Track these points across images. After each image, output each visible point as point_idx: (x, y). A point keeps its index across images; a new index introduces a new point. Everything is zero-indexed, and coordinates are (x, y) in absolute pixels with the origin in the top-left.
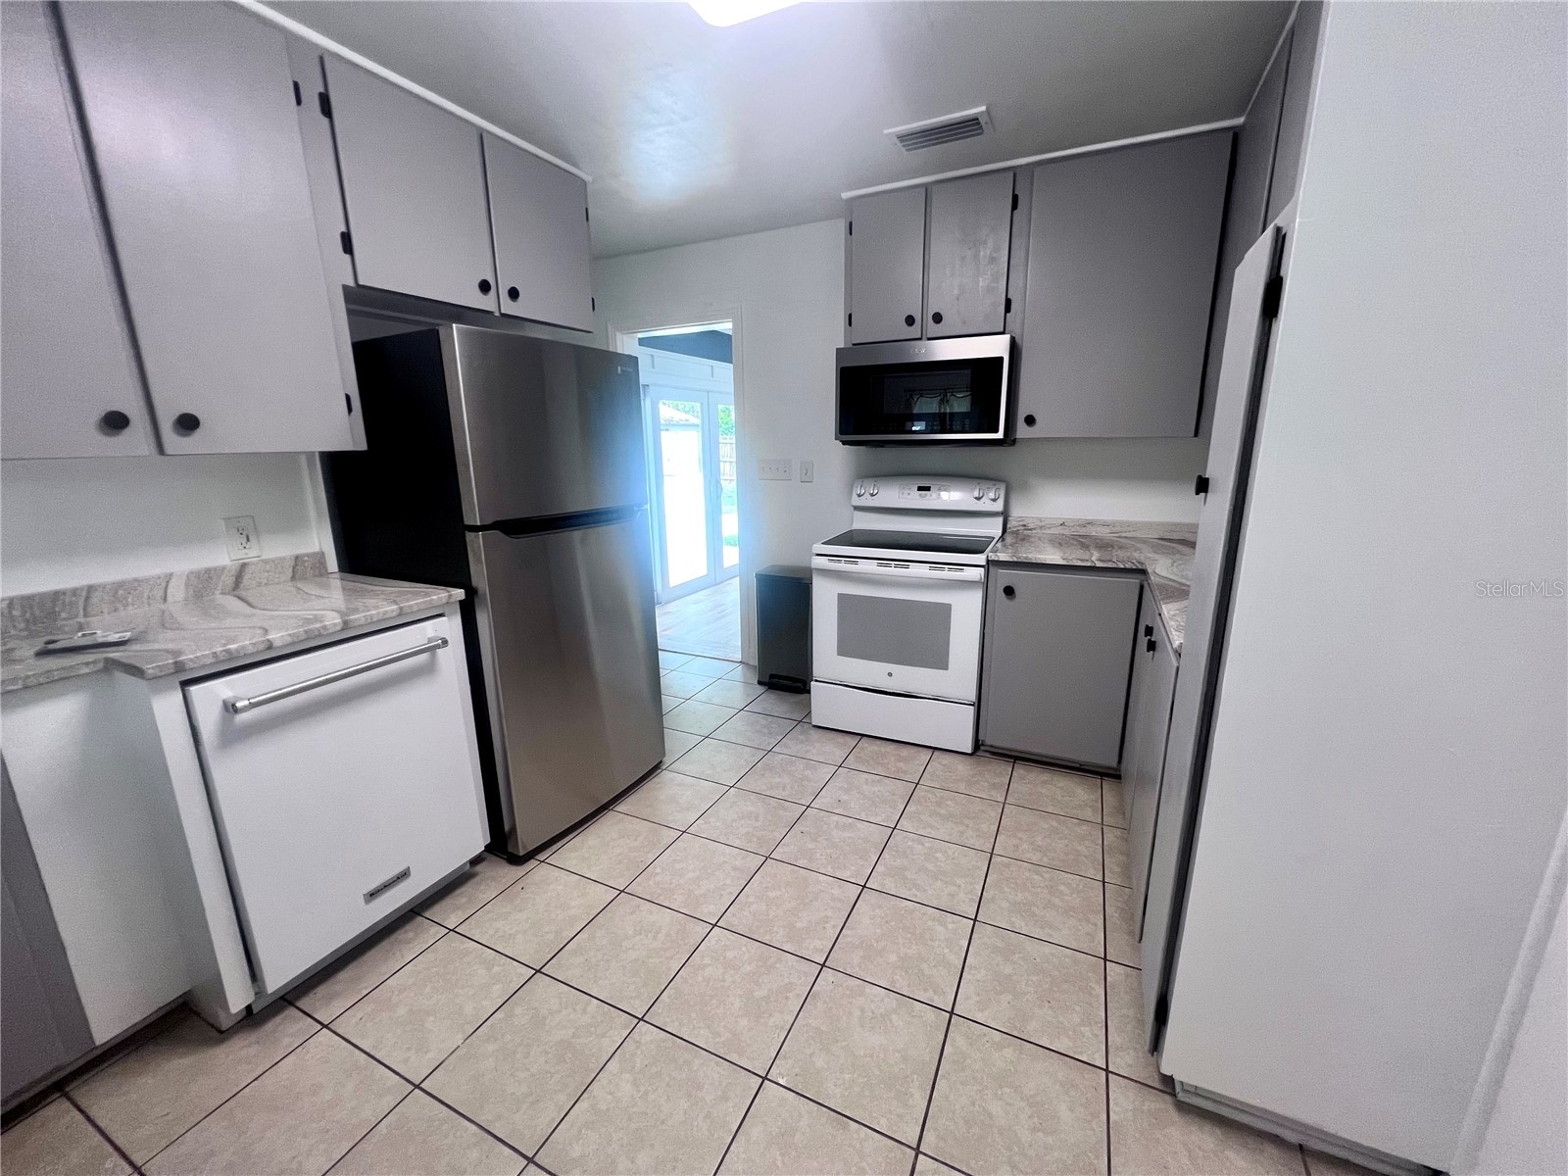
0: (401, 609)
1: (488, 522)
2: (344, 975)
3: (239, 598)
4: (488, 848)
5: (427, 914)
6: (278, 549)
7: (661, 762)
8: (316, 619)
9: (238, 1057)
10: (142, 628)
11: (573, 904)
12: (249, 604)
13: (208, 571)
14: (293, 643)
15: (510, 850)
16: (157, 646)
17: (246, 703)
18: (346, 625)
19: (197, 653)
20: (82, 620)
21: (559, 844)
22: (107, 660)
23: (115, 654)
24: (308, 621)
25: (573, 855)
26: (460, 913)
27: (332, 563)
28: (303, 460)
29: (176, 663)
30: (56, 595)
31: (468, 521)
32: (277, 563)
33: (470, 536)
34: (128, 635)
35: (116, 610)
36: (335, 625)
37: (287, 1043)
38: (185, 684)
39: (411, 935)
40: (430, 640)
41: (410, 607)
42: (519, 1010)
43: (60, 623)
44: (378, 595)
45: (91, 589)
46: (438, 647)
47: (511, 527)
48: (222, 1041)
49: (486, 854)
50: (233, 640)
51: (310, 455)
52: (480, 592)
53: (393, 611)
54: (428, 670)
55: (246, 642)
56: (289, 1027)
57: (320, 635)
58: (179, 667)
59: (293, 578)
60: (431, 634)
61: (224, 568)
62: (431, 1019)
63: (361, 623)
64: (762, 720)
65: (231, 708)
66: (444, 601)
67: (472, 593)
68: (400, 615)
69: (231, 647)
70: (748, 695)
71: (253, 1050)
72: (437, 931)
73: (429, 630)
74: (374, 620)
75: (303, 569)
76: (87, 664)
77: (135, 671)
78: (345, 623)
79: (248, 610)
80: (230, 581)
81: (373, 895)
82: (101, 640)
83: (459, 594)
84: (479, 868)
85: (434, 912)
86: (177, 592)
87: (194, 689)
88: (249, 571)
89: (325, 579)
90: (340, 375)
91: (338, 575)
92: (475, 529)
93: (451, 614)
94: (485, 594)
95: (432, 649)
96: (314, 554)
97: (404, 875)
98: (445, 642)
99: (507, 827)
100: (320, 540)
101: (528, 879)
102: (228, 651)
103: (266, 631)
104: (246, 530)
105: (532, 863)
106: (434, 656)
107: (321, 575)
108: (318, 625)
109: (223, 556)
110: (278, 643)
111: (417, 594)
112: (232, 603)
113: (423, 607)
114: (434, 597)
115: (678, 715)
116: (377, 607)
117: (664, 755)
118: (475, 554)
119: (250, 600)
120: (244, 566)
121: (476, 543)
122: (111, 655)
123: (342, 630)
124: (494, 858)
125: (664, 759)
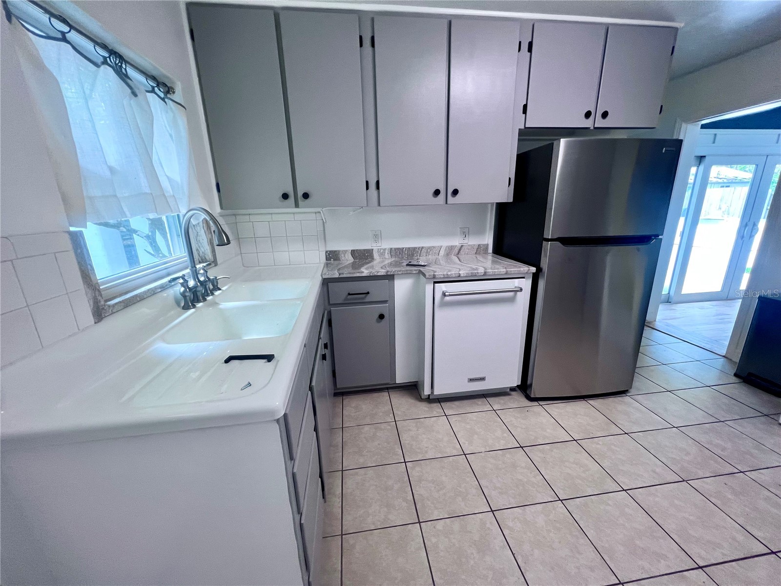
0: (507, 271)
1: (555, 237)
2: (457, 403)
3: (458, 258)
4: (518, 386)
5: (488, 399)
6: (473, 241)
7: (627, 390)
8: (477, 269)
9: (423, 409)
10: (430, 262)
11: (548, 431)
12: (460, 260)
13: (452, 246)
14: (466, 277)
15: (528, 392)
16: (431, 269)
17: (448, 294)
18: (485, 273)
19: (440, 273)
20: (418, 257)
21: (551, 402)
22: (420, 270)
23: (422, 269)
24: (474, 269)
25: (557, 410)
26: (499, 406)
27: (490, 250)
28: (490, 205)
29: (434, 275)
30: (415, 249)
31: (545, 236)
32: (472, 246)
33: (544, 243)
34: (426, 264)
35: (426, 256)
36: (481, 272)
37: (435, 413)
38: (435, 283)
39: (480, 403)
40: (515, 287)
41: (511, 271)
42: (508, 455)
43: (414, 257)
44: (501, 264)
45: (422, 248)
46: (518, 291)
47: (565, 241)
48: (420, 401)
49: (517, 389)
50: (450, 271)
51: (492, 204)
52: (543, 270)
53: (503, 272)
54: (512, 300)
55: (453, 273)
56: (436, 408)
57: (476, 275)
58: (434, 277)
59: (476, 253)
60: (516, 285)
61: (456, 246)
62: (476, 436)
63: (490, 274)
64: (726, 400)
65: (444, 295)
66: (526, 271)
67: (539, 270)
68: (506, 274)
69: (449, 273)
70: (720, 379)
71: (426, 409)
72: (488, 407)
73: (516, 283)
74: (496, 274)
75: (480, 250)
76: (415, 270)
77: (424, 275)
78: (485, 272)
79: (459, 262)
80: (456, 250)
81: (471, 380)
82: (420, 264)
83: (533, 269)
84: (513, 393)
85: (491, 400)
86: (442, 253)
87: (436, 285)
88: (463, 248)
89: (486, 255)
90: (509, 169)
91: (491, 254)
92: (548, 240)
93: (529, 278)
94: (545, 272)
95: (516, 291)
96: (485, 245)
97: (483, 379)
98: (521, 290)
99: (529, 382)
100: (488, 239)
101: (531, 409)
102: (447, 274)
103: (460, 270)
104: (465, 234)
105: (536, 403)
106: (516, 294)
107: (485, 254)
108: (476, 271)
109: (456, 242)
110: (462, 275)
111: (515, 267)
112: (456, 259)
113: (516, 272)
114: (522, 269)
115: (652, 371)
116: (498, 269)
117: (631, 388)
118: (545, 252)
119: (461, 259)
120: (462, 246)
121: (547, 246)
122: (421, 269)
123: (483, 275)
124: (519, 391)
125: (630, 390)
